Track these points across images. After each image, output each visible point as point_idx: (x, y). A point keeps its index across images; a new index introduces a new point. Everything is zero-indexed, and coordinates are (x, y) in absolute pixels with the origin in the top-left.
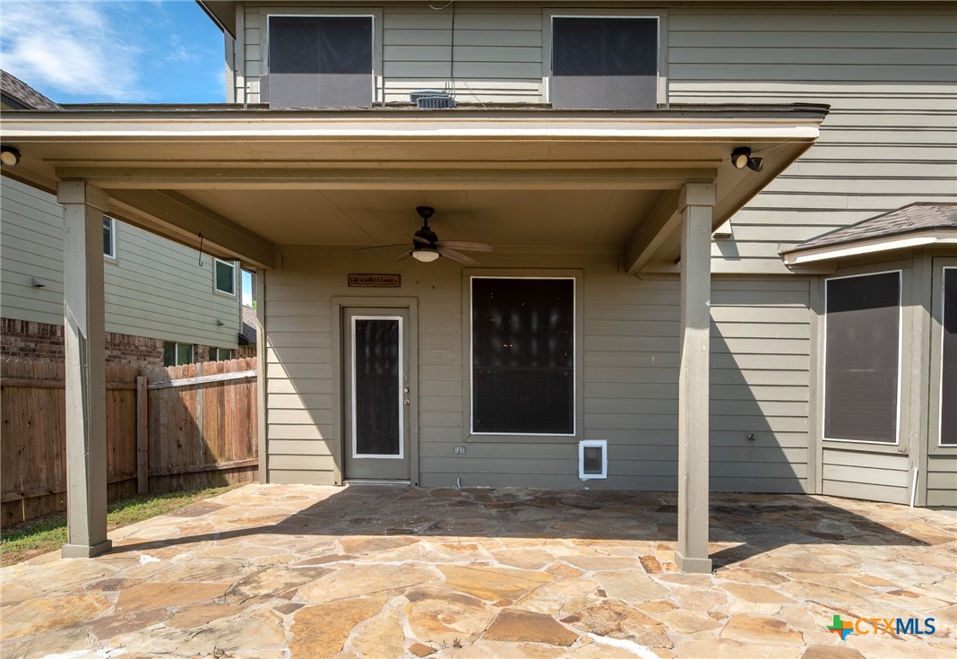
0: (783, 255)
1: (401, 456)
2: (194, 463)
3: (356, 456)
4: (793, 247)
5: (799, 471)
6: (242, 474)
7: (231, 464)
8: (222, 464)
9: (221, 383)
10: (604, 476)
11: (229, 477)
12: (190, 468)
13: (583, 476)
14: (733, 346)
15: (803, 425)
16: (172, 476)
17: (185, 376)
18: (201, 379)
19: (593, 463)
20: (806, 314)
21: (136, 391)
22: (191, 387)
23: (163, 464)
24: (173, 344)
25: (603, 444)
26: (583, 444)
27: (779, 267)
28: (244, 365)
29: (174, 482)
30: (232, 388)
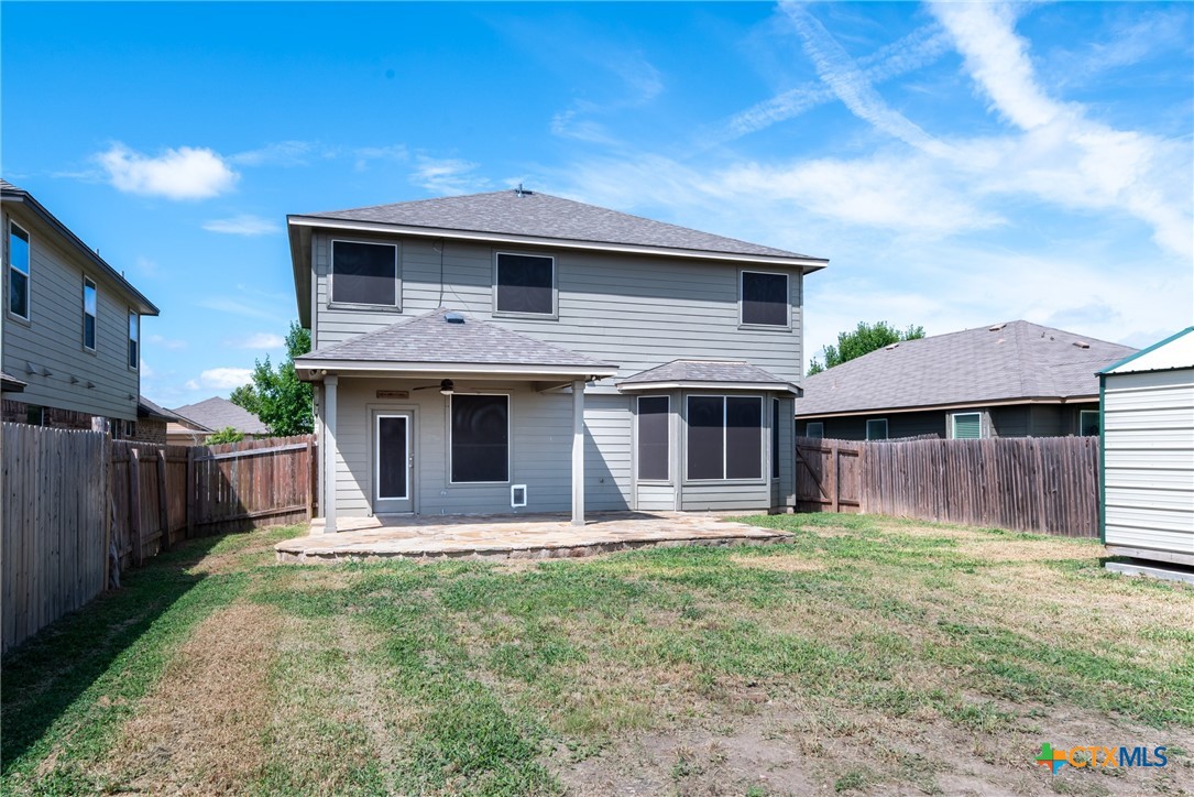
0: (616, 385)
1: (407, 498)
2: (229, 514)
3: (379, 499)
4: (621, 381)
5: (626, 498)
6: (267, 520)
7: (259, 513)
8: (252, 513)
9: (251, 456)
10: (525, 504)
11: (256, 523)
12: (227, 518)
13: (513, 505)
14: (596, 440)
15: (628, 473)
16: (211, 524)
17: (222, 452)
18: (237, 454)
19: (519, 499)
20: (629, 414)
21: (187, 463)
22: (228, 459)
23: (204, 516)
24: (119, 420)
25: (524, 487)
26: (513, 487)
27: (615, 391)
28: (269, 443)
29: (213, 528)
30: (259, 460)
